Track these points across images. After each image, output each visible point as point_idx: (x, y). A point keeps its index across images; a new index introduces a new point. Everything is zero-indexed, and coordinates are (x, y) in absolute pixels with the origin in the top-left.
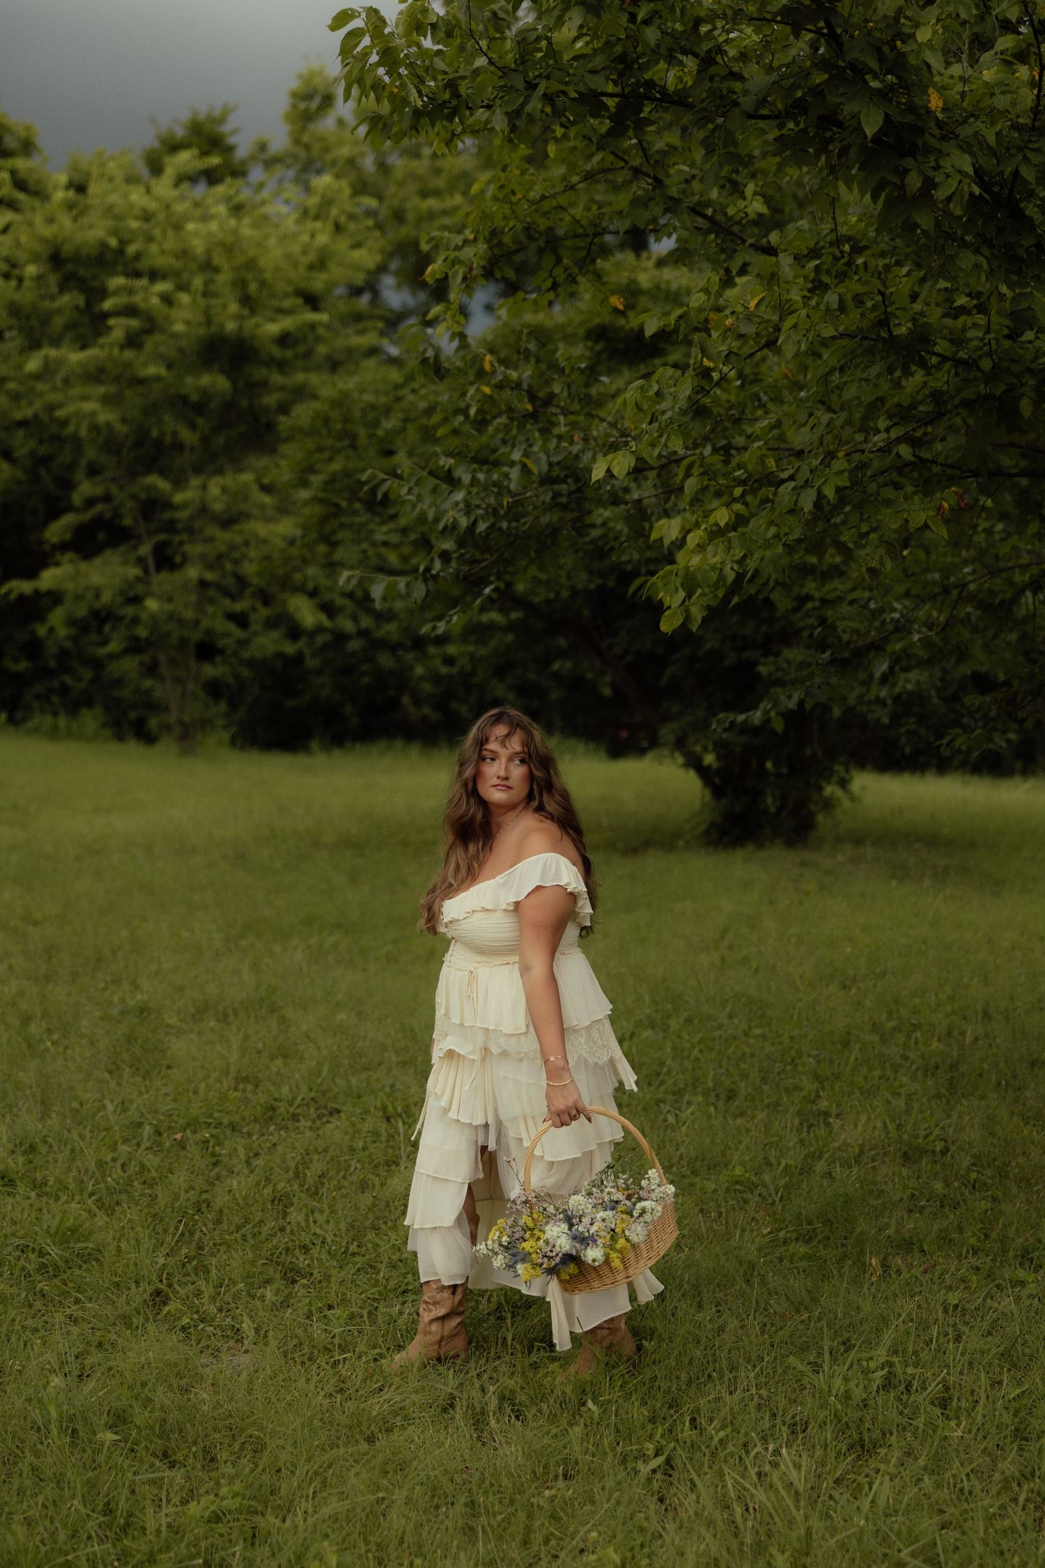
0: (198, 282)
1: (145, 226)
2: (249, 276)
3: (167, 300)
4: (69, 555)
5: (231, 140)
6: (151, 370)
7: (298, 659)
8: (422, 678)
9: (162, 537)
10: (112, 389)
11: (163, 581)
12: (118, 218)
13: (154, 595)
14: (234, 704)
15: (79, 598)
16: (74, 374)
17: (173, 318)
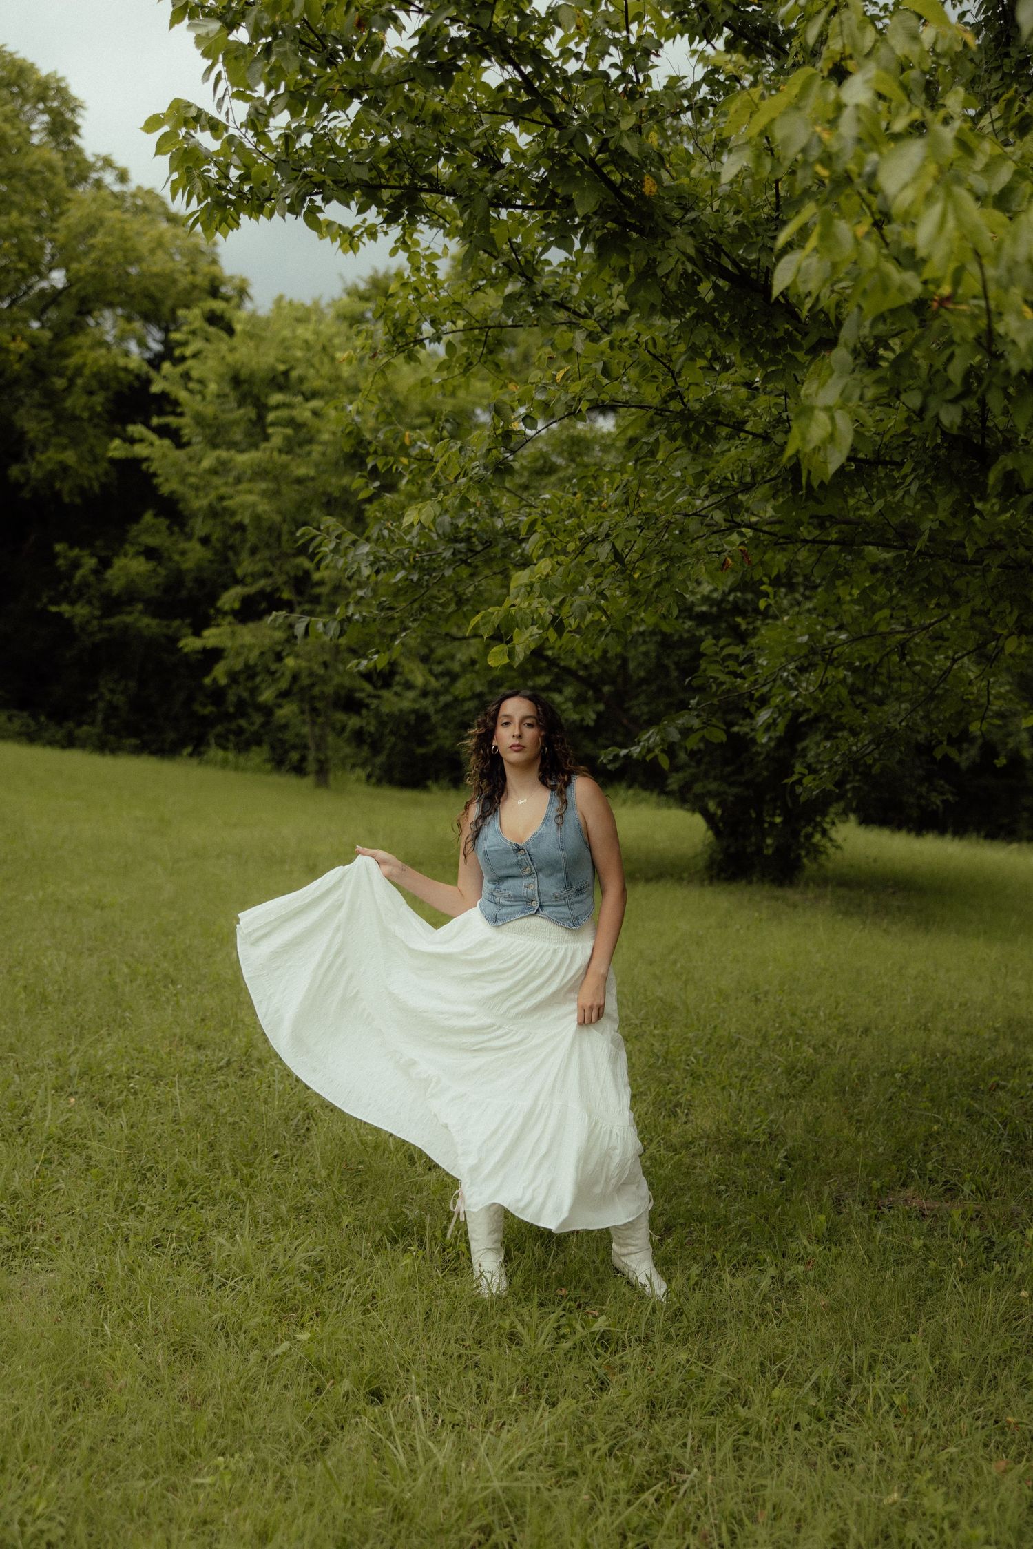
1: (307, 355)
3: (315, 413)
4: (231, 619)
6: (302, 471)
7: (423, 717)
10: (272, 486)
12: (287, 349)
13: (297, 656)
14: (376, 748)
15: (238, 654)
16: (244, 472)
17: (322, 430)
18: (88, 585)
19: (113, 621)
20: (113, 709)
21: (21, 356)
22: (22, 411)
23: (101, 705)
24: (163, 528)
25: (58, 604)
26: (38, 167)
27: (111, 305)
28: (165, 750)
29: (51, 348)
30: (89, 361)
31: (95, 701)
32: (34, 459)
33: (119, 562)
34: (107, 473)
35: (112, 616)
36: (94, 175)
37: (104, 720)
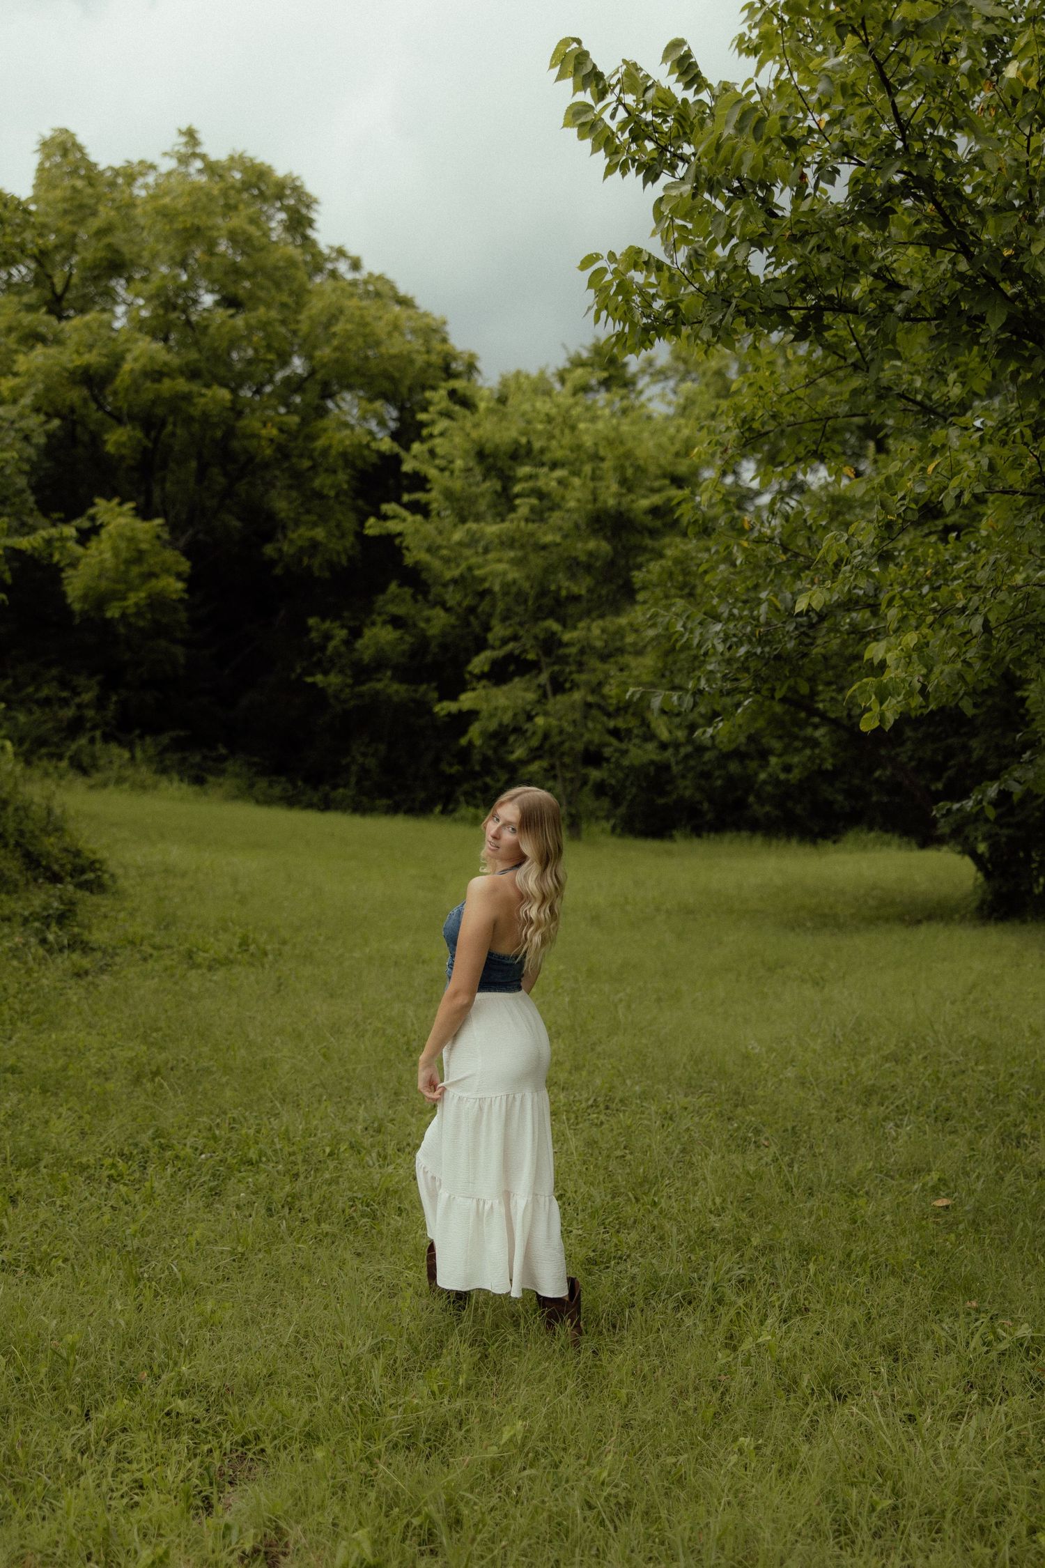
0: (587, 469)
1: (548, 427)
2: (627, 464)
3: (560, 482)
4: (484, 682)
6: (548, 538)
7: (664, 768)
8: (765, 782)
9: (557, 668)
10: (520, 553)
11: (557, 702)
12: (529, 422)
13: (546, 714)
14: (616, 801)
15: (492, 716)
16: (492, 542)
17: (568, 497)
18: (340, 655)
19: (364, 688)
20: (365, 772)
21: (272, 440)
22: (273, 493)
23: (354, 768)
24: (408, 597)
25: (312, 675)
26: (281, 264)
27: (350, 387)
28: (419, 809)
29: (299, 431)
30: (335, 442)
31: (348, 765)
32: (285, 536)
33: (368, 633)
34: (353, 547)
35: (363, 683)
36: (329, 266)
37: (357, 783)
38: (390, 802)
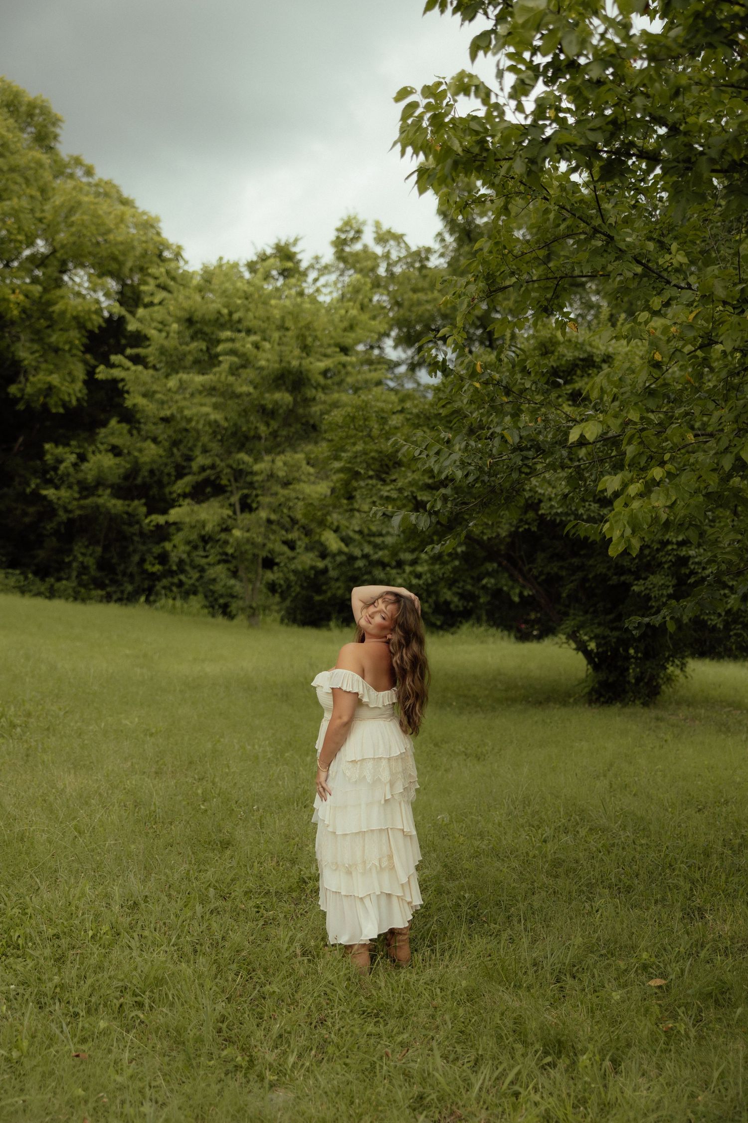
0: (276, 335)
1: (246, 302)
2: (307, 333)
3: (257, 346)
4: (188, 501)
5: (299, 257)
6: (245, 389)
7: (325, 571)
9: (246, 491)
10: (220, 400)
11: (245, 518)
12: (229, 297)
13: (240, 527)
14: (284, 597)
15: (193, 527)
16: (197, 390)
17: (259, 357)
18: (68, 475)
19: (88, 501)
20: (84, 569)
21: (19, 304)
22: (19, 345)
23: (75, 565)
24: (125, 431)
25: (45, 489)
26: (31, 165)
27: (83, 266)
28: (128, 599)
29: (40, 298)
30: (69, 308)
31: (70, 563)
32: (27, 380)
33: (92, 458)
34: (80, 391)
35: (86, 497)
36: (69, 171)
37: (77, 577)
38: (103, 593)
